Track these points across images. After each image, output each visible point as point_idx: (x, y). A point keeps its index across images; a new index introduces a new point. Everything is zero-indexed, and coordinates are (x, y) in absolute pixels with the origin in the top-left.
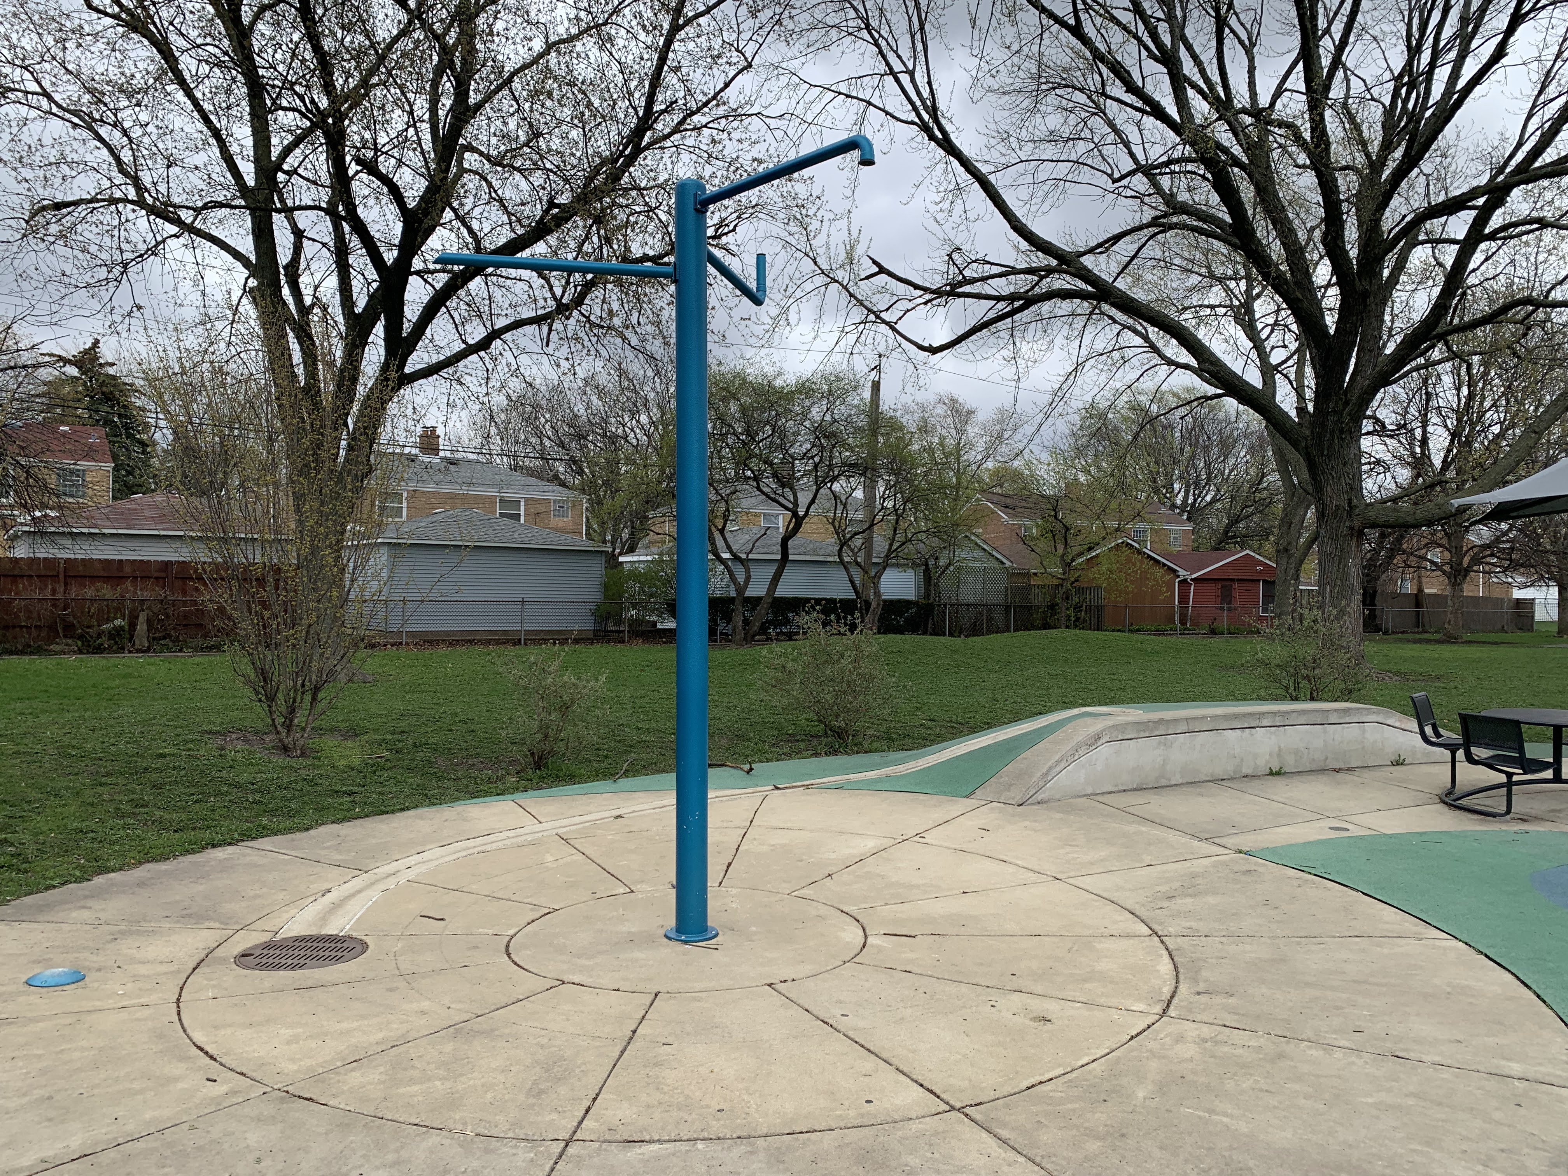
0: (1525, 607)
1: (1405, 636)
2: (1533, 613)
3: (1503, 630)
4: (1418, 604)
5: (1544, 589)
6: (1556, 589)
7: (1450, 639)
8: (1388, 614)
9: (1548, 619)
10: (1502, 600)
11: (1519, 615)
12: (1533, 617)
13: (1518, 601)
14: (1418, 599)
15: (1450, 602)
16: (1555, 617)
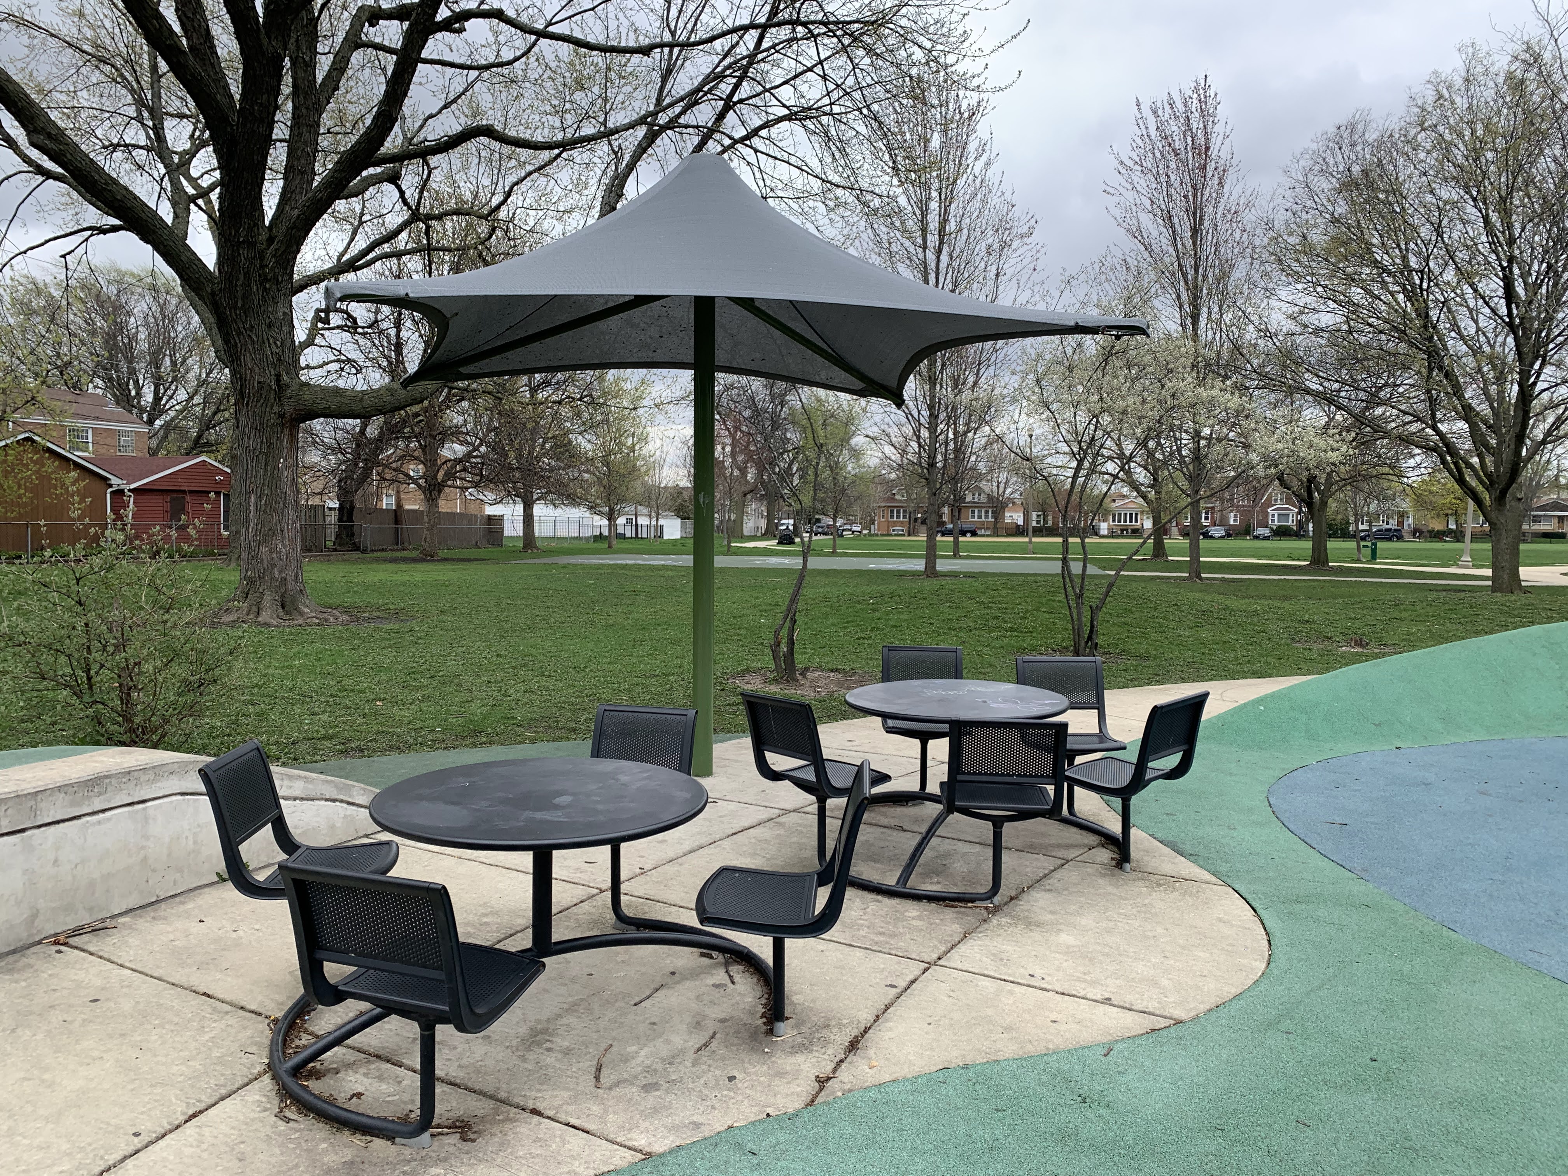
0: (495, 522)
1: (384, 554)
2: (503, 529)
3: (476, 546)
4: (397, 521)
5: (512, 506)
6: (522, 506)
7: (427, 557)
8: (366, 531)
9: (514, 534)
10: (476, 516)
11: (490, 531)
12: (502, 532)
13: (490, 519)
14: (397, 515)
15: (426, 519)
16: (521, 534)
